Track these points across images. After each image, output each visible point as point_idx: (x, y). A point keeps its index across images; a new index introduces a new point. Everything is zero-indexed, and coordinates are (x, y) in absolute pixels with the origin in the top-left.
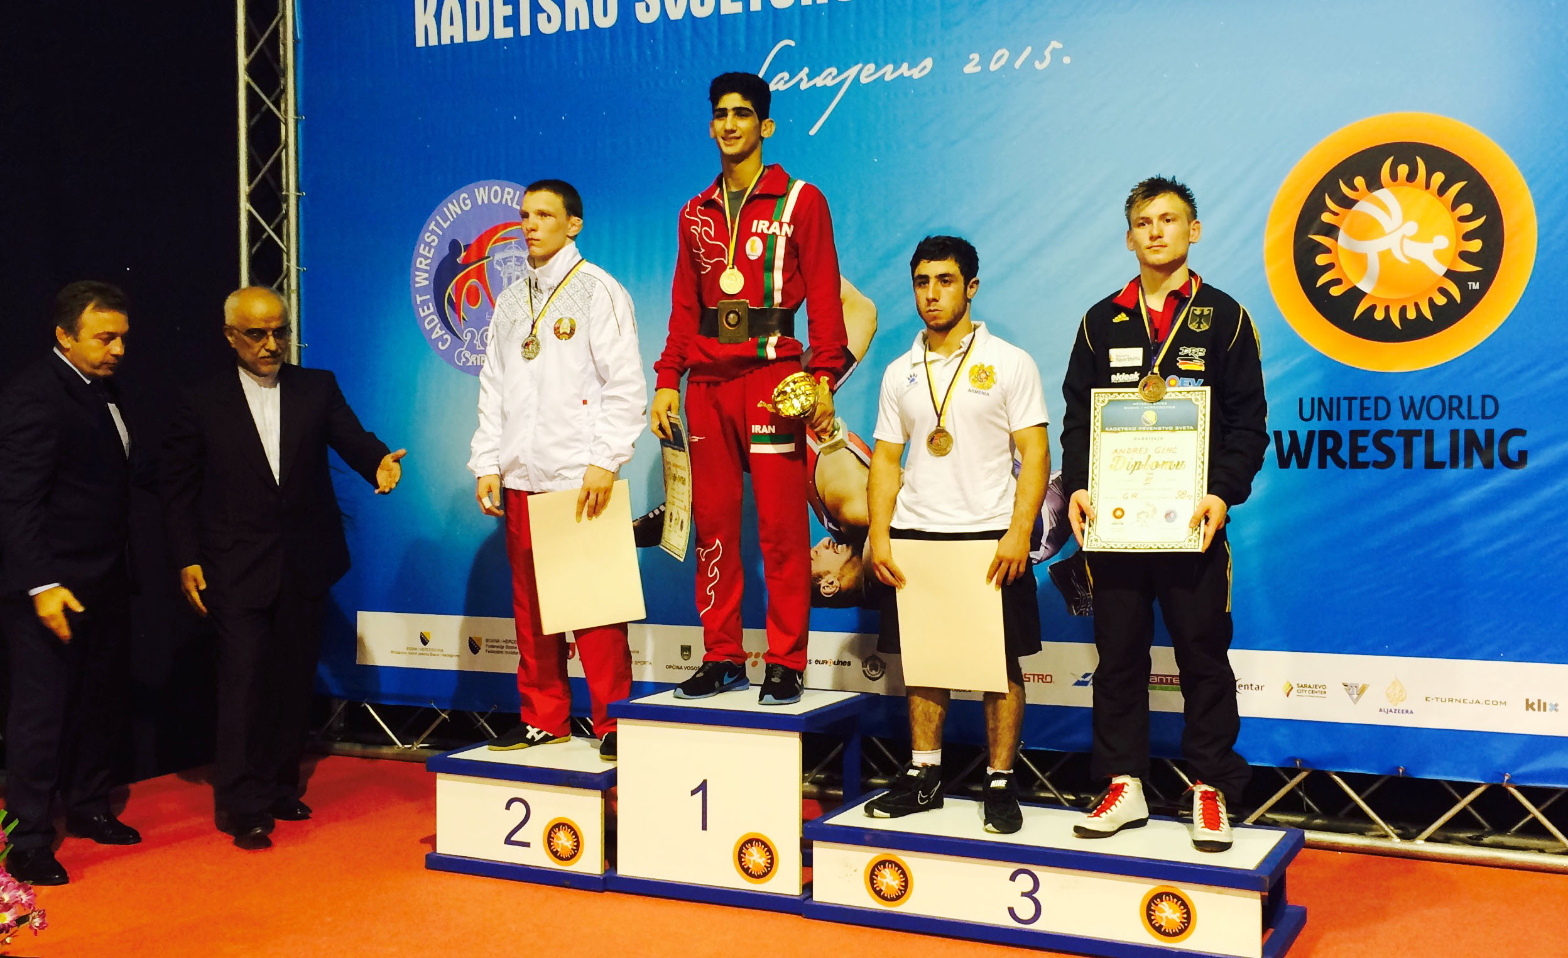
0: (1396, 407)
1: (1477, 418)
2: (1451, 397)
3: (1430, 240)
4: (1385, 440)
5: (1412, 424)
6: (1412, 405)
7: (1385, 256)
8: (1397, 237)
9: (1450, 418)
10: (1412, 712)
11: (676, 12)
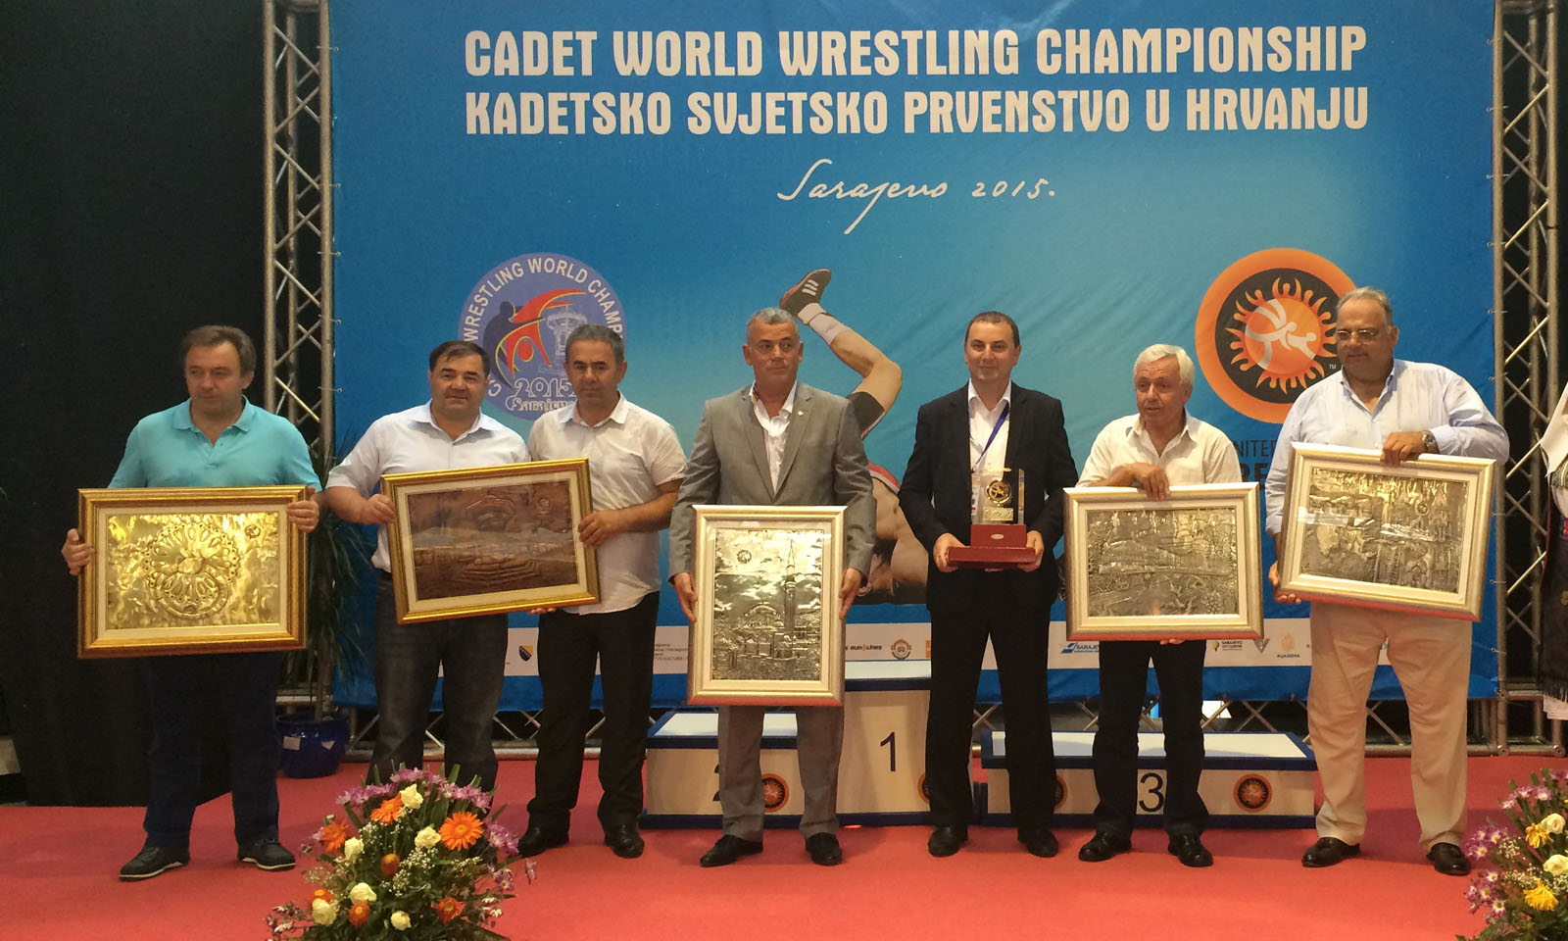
3: (1304, 335)
7: (1276, 344)
8: (1284, 330)
10: (1298, 656)
11: (726, 128)
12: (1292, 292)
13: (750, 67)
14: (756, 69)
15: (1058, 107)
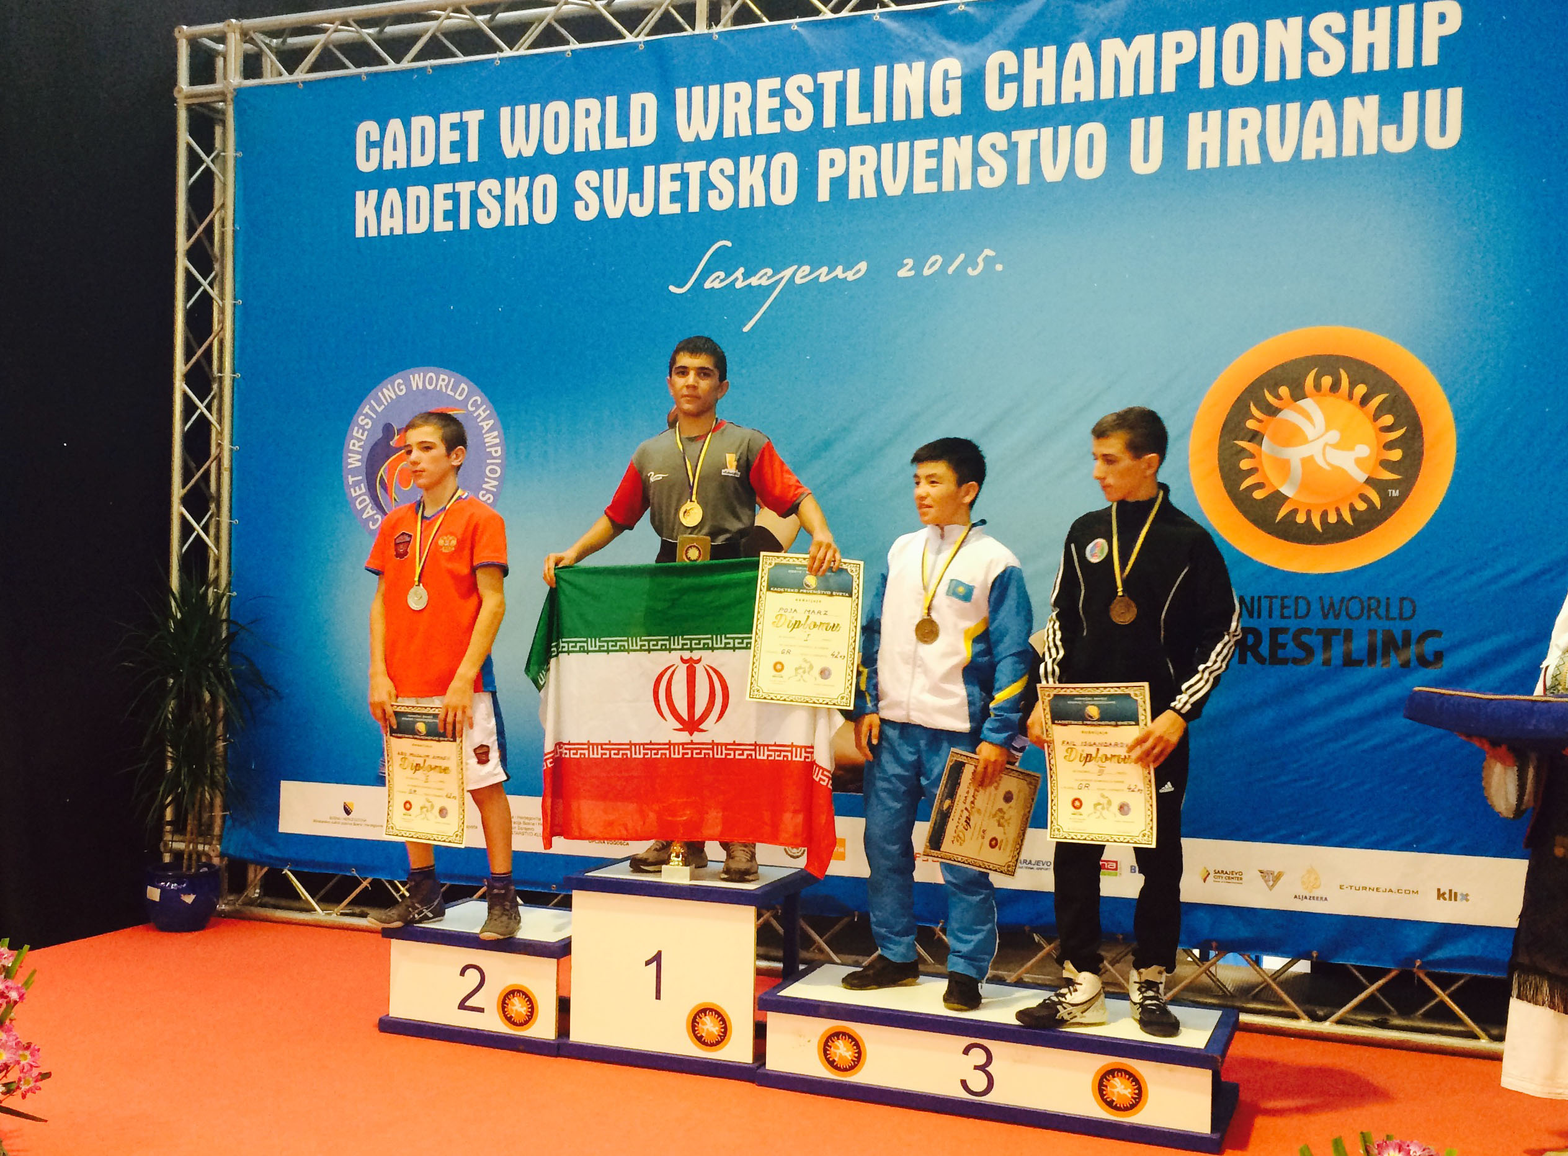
0: (1315, 607)
1: (1394, 619)
2: (1370, 599)
3: (1351, 449)
4: (1305, 638)
5: (1332, 623)
6: (1332, 605)
7: (1308, 462)
8: (1320, 443)
9: (1369, 617)
10: (1326, 899)
11: (614, 212)
12: (1335, 387)
13: (643, 137)
14: (650, 137)
15: (1010, 154)
